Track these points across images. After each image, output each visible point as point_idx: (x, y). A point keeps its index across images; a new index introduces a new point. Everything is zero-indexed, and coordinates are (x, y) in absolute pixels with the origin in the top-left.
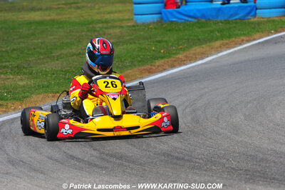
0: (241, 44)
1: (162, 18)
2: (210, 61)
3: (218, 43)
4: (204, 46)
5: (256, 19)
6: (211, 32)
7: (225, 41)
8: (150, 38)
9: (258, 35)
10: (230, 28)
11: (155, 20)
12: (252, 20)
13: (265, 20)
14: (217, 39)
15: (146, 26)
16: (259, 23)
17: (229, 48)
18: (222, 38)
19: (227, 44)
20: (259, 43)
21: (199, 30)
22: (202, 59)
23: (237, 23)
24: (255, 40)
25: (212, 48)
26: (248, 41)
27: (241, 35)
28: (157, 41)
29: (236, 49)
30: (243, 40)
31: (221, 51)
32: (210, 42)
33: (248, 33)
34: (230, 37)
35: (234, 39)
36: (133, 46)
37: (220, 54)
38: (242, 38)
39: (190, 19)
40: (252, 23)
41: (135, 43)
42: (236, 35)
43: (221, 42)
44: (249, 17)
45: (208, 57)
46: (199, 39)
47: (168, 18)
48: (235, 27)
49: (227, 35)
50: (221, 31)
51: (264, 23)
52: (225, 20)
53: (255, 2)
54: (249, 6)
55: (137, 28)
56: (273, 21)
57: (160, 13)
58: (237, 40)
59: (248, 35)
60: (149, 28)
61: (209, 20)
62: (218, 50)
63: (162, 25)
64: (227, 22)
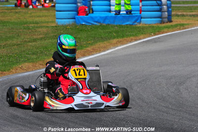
0: (130, 42)
1: (75, 22)
2: (110, 53)
3: (115, 41)
4: (105, 42)
5: (141, 25)
6: (110, 32)
7: (120, 40)
9: (142, 36)
10: (123, 31)
11: (71, 23)
12: (138, 25)
13: (147, 26)
14: (114, 38)
15: (64, 27)
16: (143, 28)
17: (123, 44)
18: (118, 37)
19: (121, 41)
20: (144, 41)
21: (102, 31)
22: (104, 51)
23: (127, 27)
24: (140, 39)
25: (111, 44)
26: (136, 40)
27: (131, 35)
29: (128, 45)
30: (132, 39)
31: (117, 46)
32: (109, 39)
34: (123, 37)
35: (126, 38)
37: (117, 48)
38: (131, 37)
39: (95, 23)
40: (138, 28)
42: (127, 36)
43: (117, 40)
44: (136, 24)
45: (108, 50)
46: (102, 37)
47: (79, 22)
48: (126, 30)
49: (121, 35)
50: (117, 32)
51: (147, 28)
52: (119, 25)
53: (140, 13)
54: (137, 16)
55: (58, 28)
56: (153, 27)
57: (74, 18)
58: (128, 39)
59: (136, 35)
60: (66, 28)
61: (109, 24)
62: (115, 45)
63: (76, 27)
64: (121, 26)
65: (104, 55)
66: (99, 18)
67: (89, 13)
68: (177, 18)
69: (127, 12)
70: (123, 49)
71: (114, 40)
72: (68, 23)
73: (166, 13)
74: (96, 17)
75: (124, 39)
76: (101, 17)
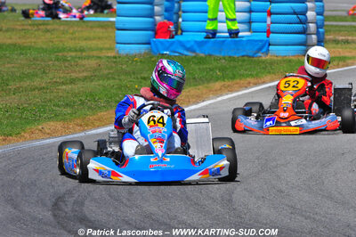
0: (246, 87)
1: (151, 50)
2: (206, 106)
3: (218, 85)
4: (200, 87)
5: (268, 58)
6: (211, 70)
7: (227, 83)
8: (134, 73)
9: (269, 77)
10: (235, 67)
11: (143, 51)
12: (264, 58)
13: (279, 59)
14: (217, 79)
15: (130, 58)
16: (272, 63)
17: (232, 91)
18: (223, 78)
19: (229, 86)
21: (197, 67)
22: (197, 103)
23: (244, 61)
24: (264, 83)
25: (210, 91)
26: (256, 84)
27: (248, 76)
28: (142, 78)
29: (240, 93)
30: (249, 83)
31: (221, 95)
32: (208, 82)
33: (257, 75)
34: (233, 77)
35: (238, 81)
36: (111, 82)
37: (219, 99)
38: (248, 79)
39: (186, 53)
40: (263, 62)
41: (114, 78)
42: (242, 76)
43: (223, 83)
44: (259, 54)
45: (203, 101)
46: (194, 78)
47: (158, 50)
48: (241, 66)
49: (231, 75)
50: (223, 69)
51: (278, 63)
52: (230, 57)
53: (268, 37)
54: (261, 41)
55: (118, 60)
56: (290, 61)
57: (149, 43)
58: (242, 82)
59: (257, 76)
60: (133, 61)
61: (210, 55)
62: (218, 93)
63: (151, 58)
64: (231, 59)
65: (194, 110)
66: (192, 43)
67: (176, 34)
68: (334, 45)
69: (230, 34)
70: (230, 99)
71: (217, 83)
72: (138, 52)
73: (314, 37)
74: (188, 42)
75: (235, 81)
76: (196, 42)
